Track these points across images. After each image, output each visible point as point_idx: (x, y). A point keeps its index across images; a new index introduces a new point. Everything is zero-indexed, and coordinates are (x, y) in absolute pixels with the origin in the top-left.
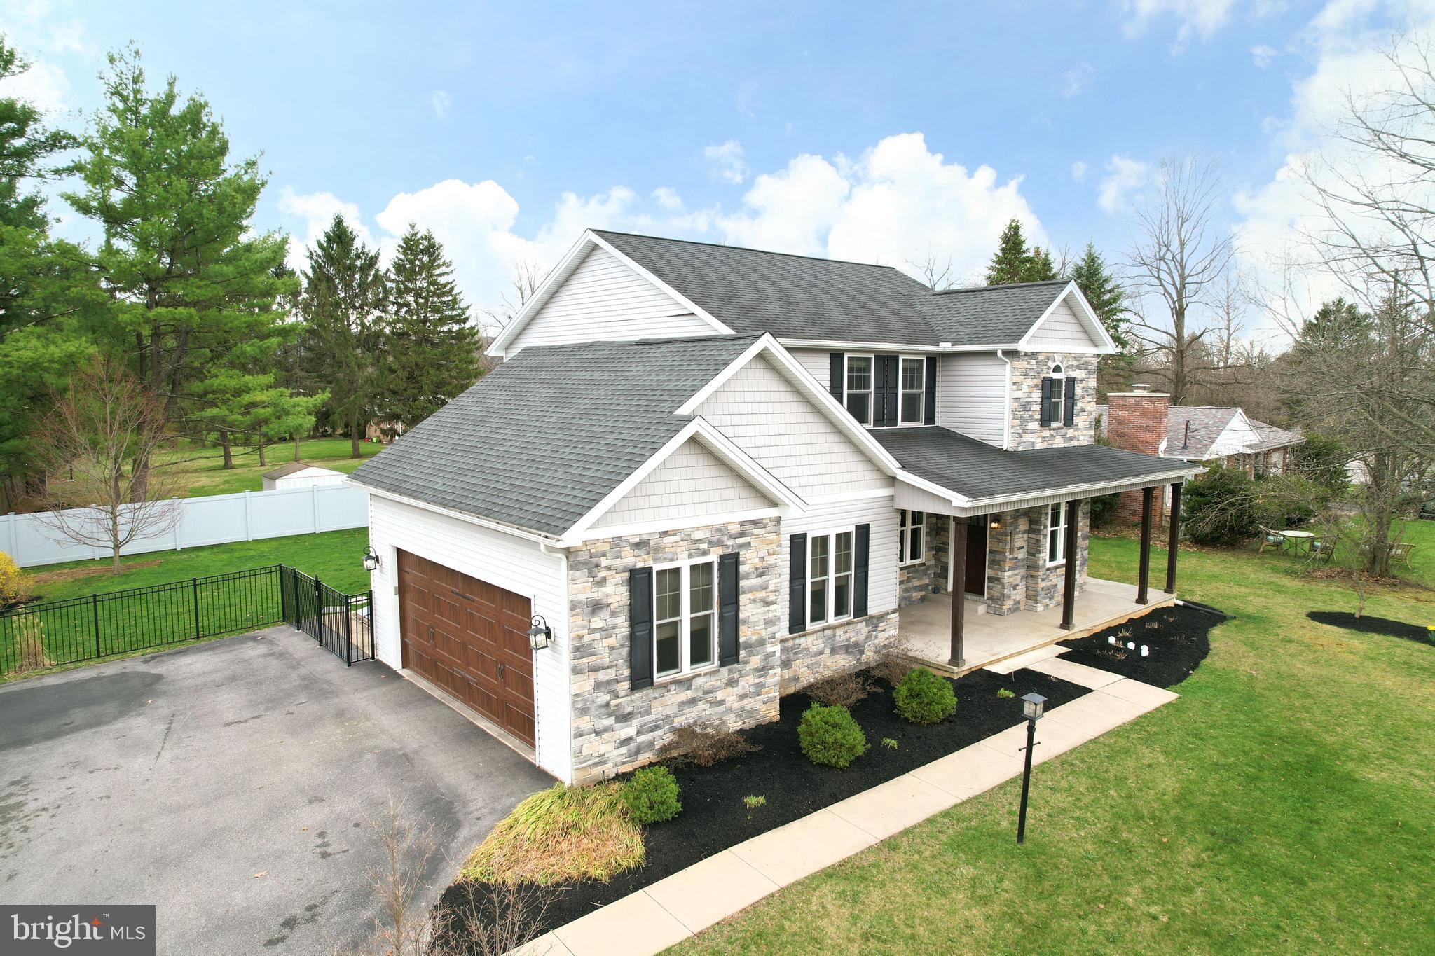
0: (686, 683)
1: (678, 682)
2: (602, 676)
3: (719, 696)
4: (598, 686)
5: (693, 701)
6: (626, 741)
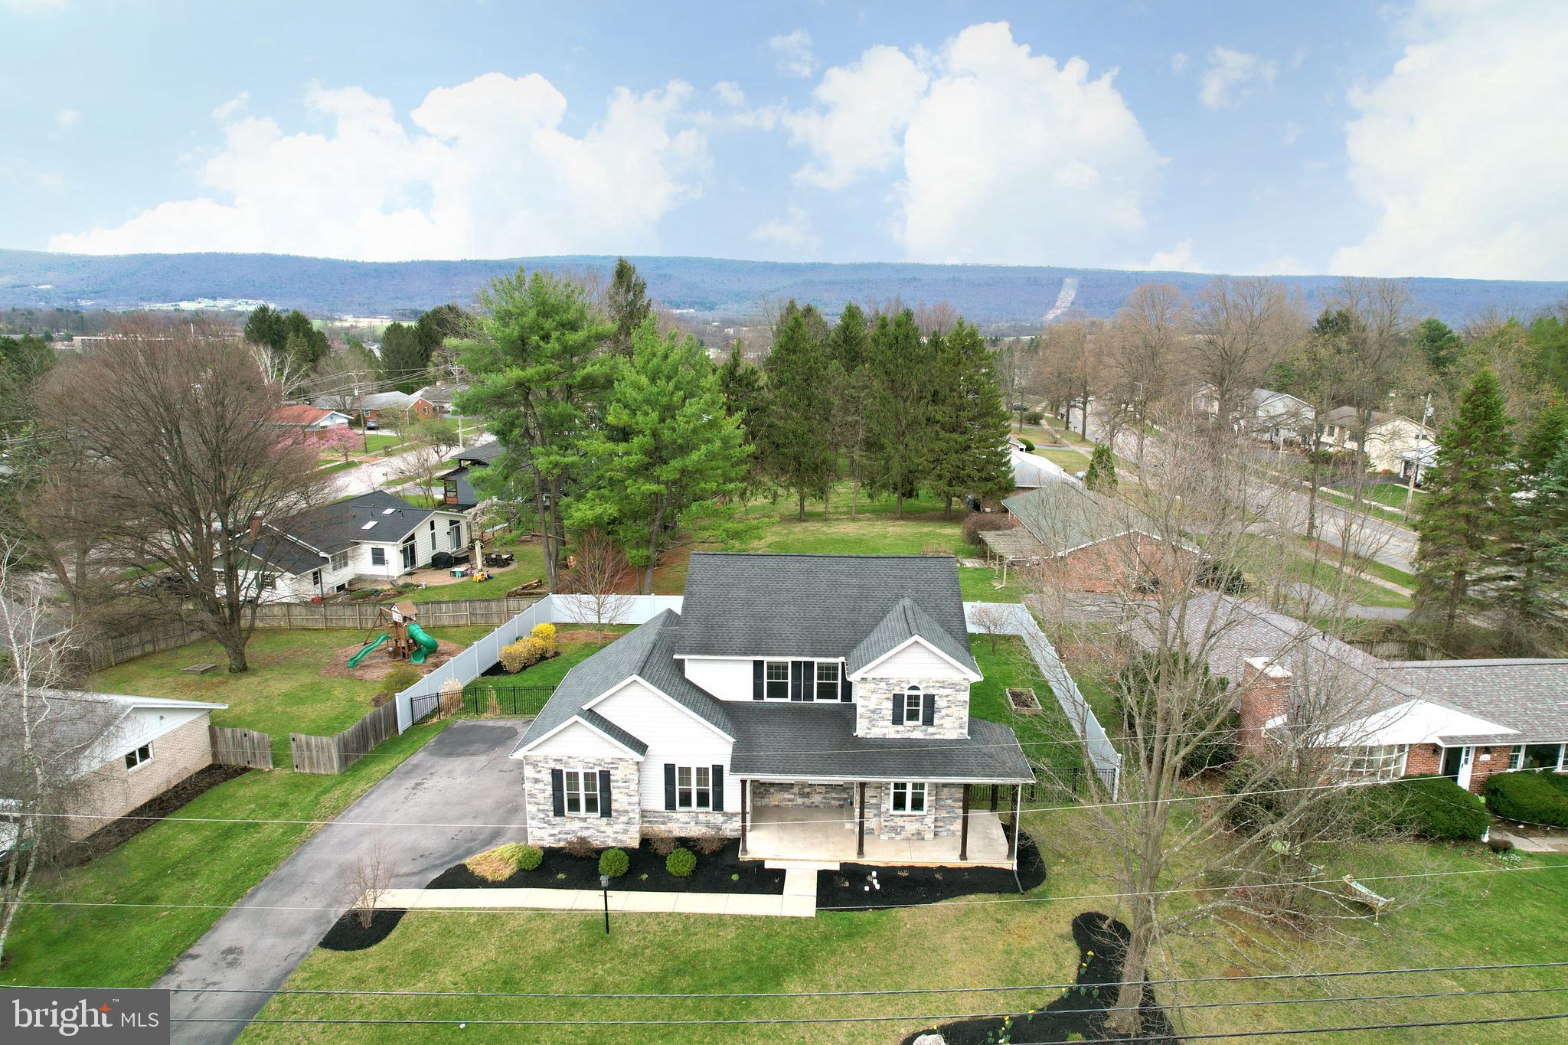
0: (585, 820)
1: (580, 819)
2: (541, 807)
3: (602, 829)
4: (539, 810)
5: (587, 828)
6: (554, 835)
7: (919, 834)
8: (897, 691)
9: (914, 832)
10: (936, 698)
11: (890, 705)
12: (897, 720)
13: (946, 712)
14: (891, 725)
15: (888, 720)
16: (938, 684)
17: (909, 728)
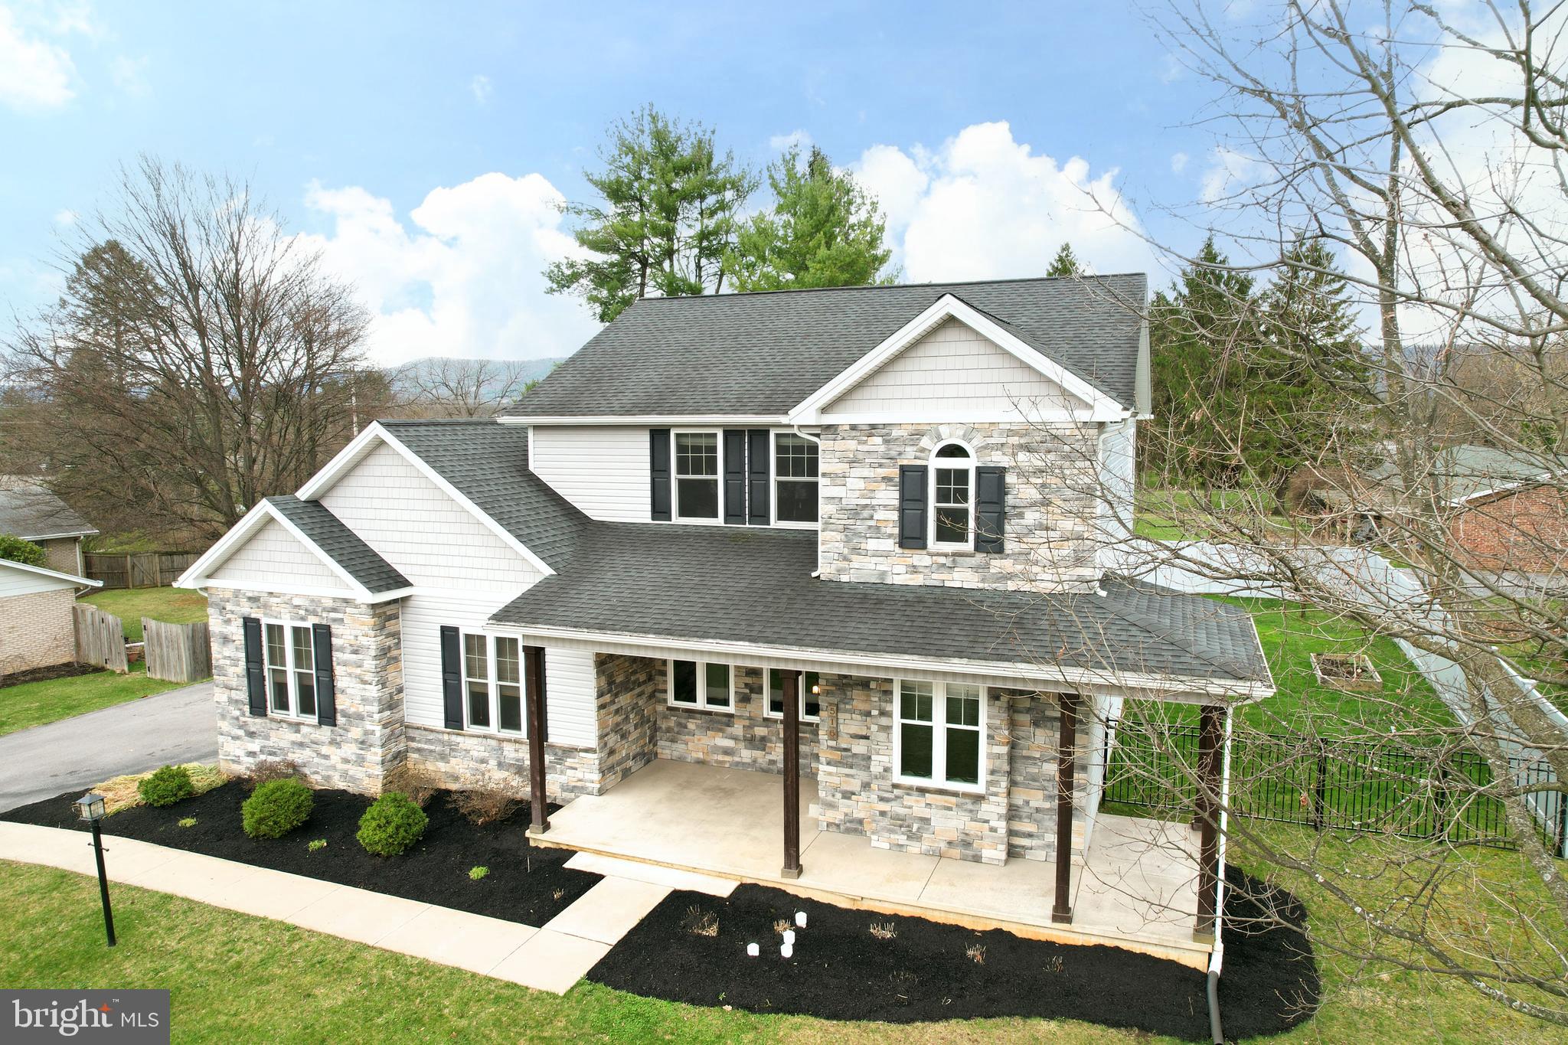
2: (233, 695)
3: (324, 751)
4: (229, 702)
7: (967, 844)
8: (909, 459)
9: (954, 836)
10: (1010, 479)
11: (891, 496)
12: (911, 537)
13: (1037, 515)
14: (898, 550)
15: (890, 536)
16: (1015, 440)
17: (942, 560)
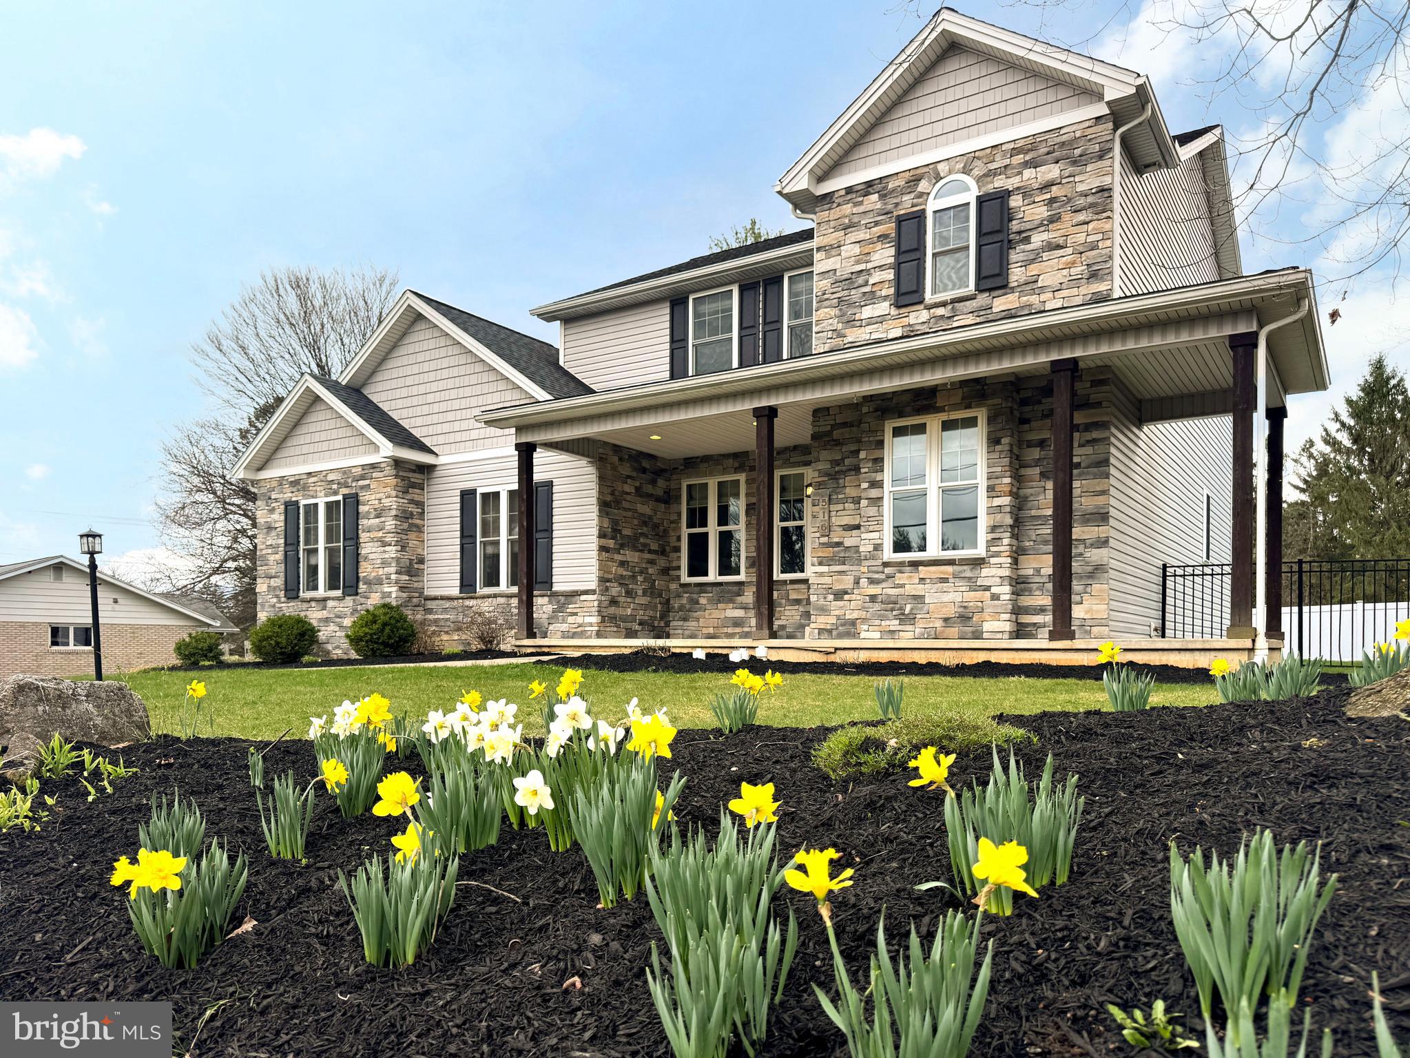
2: (273, 582)
4: (270, 589)
7: (966, 620)
8: (906, 208)
10: (1015, 201)
11: (887, 255)
12: (908, 291)
13: (1045, 236)
14: (894, 311)
15: (886, 298)
16: (1019, 159)
17: (940, 311)
